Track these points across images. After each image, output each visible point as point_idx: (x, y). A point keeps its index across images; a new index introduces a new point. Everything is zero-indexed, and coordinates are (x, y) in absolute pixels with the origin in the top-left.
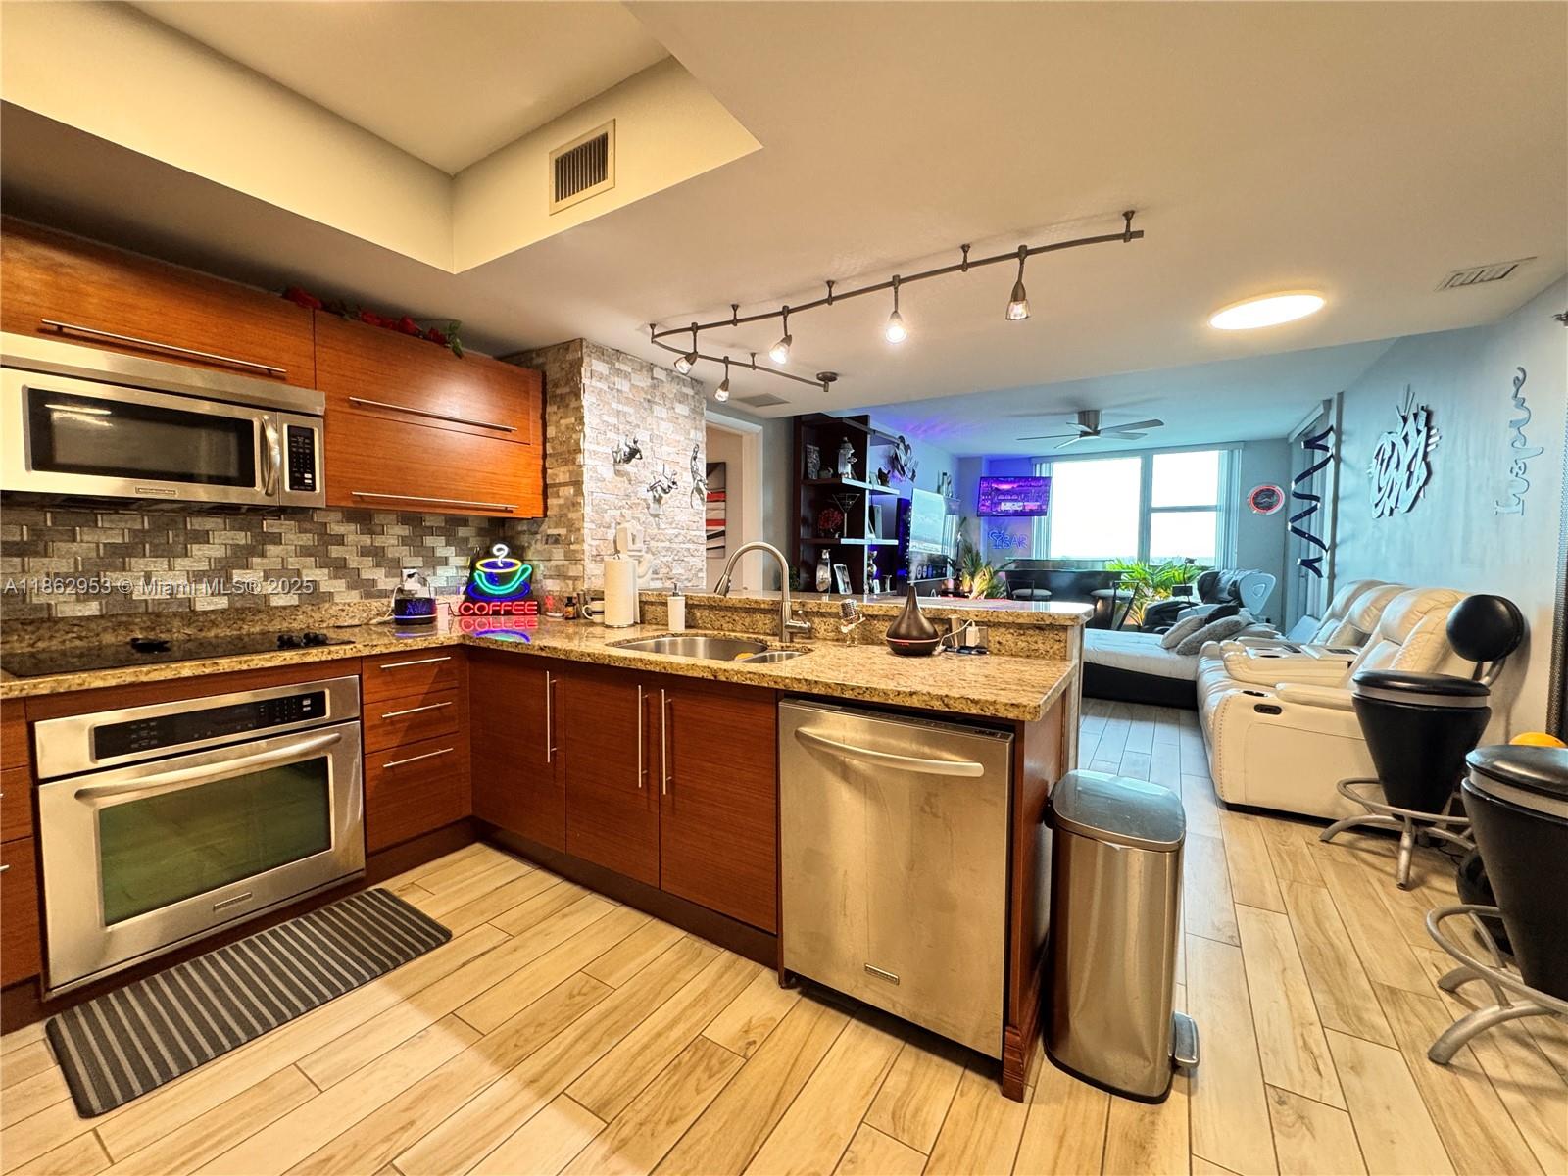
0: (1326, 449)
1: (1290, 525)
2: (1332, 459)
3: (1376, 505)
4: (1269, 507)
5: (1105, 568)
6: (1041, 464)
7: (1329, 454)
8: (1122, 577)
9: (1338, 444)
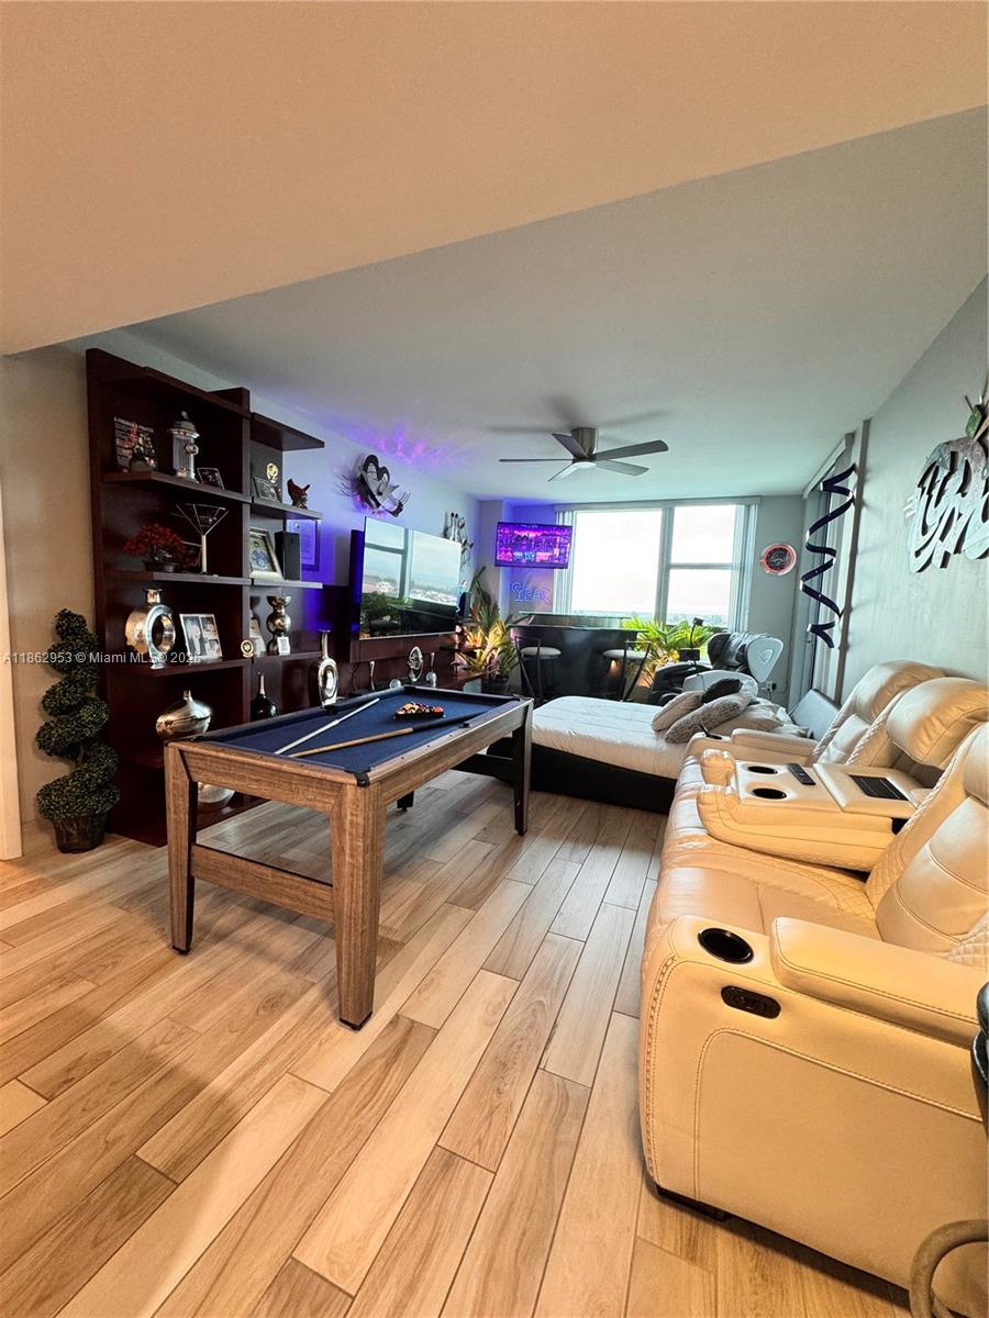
0: (845, 492)
1: (801, 583)
2: (852, 505)
3: (918, 554)
4: (782, 567)
5: (621, 626)
6: (564, 513)
7: (849, 499)
8: (638, 636)
9: (860, 486)
